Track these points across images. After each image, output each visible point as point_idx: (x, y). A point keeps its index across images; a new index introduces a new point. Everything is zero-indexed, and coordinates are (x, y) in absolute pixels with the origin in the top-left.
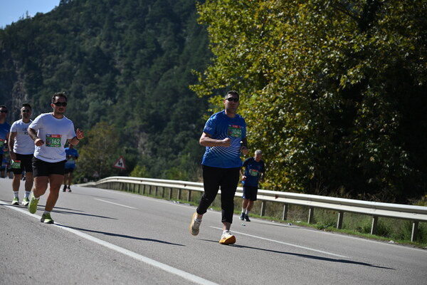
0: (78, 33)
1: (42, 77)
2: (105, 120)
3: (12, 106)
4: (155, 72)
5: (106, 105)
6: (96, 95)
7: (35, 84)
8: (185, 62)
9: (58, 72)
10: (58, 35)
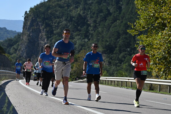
0: (69, 7)
1: (53, 30)
2: (85, 49)
3: (40, 45)
4: (108, 24)
5: (85, 42)
6: (80, 37)
7: (50, 34)
8: (122, 18)
9: (61, 27)
10: (59, 9)
